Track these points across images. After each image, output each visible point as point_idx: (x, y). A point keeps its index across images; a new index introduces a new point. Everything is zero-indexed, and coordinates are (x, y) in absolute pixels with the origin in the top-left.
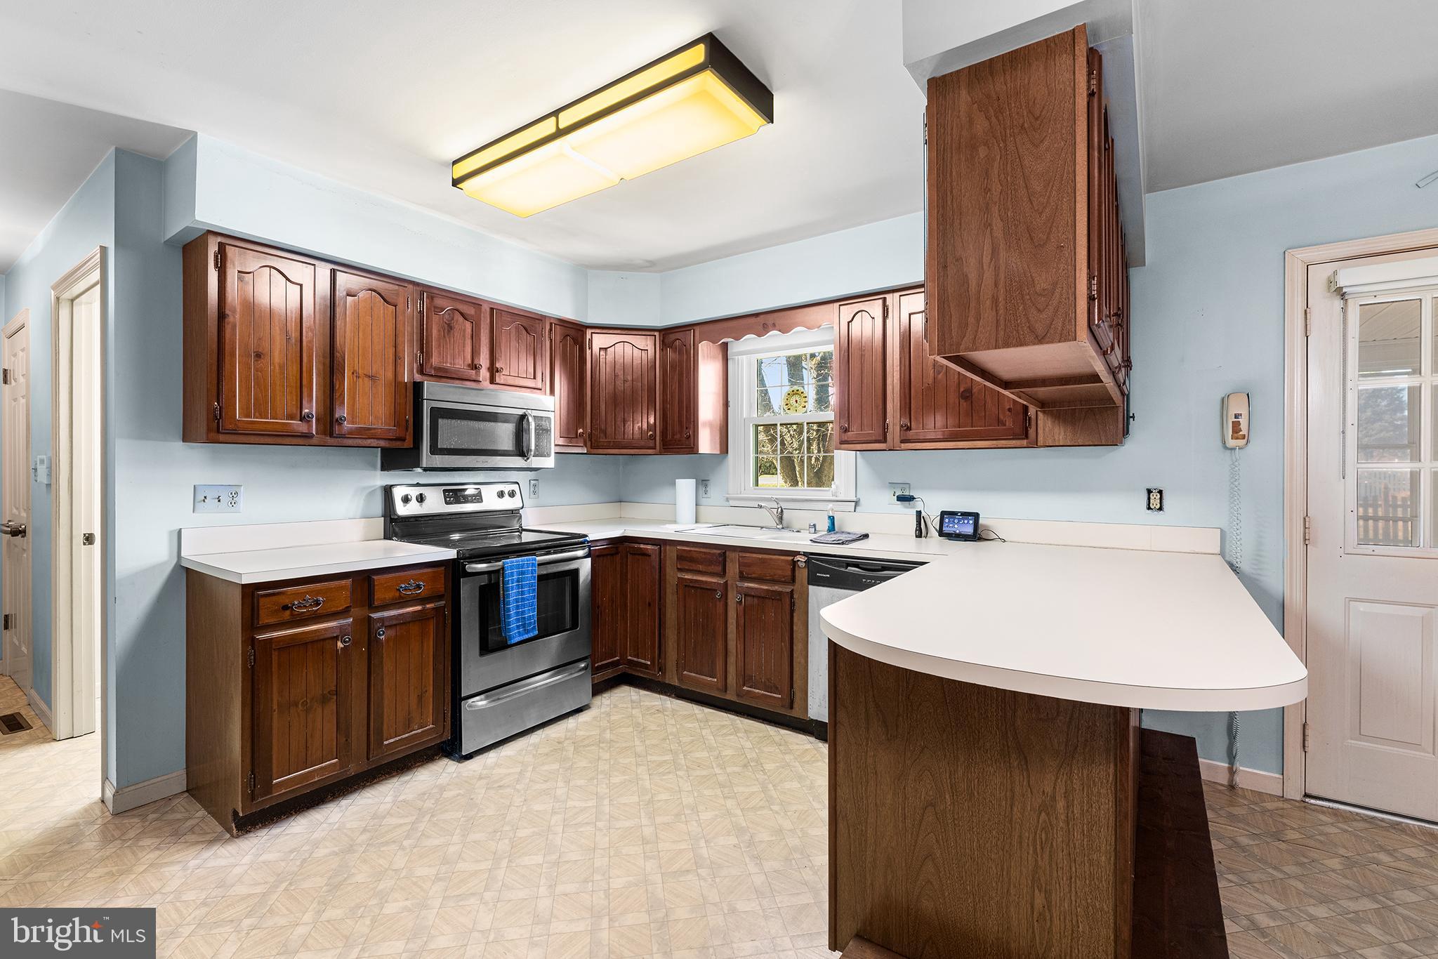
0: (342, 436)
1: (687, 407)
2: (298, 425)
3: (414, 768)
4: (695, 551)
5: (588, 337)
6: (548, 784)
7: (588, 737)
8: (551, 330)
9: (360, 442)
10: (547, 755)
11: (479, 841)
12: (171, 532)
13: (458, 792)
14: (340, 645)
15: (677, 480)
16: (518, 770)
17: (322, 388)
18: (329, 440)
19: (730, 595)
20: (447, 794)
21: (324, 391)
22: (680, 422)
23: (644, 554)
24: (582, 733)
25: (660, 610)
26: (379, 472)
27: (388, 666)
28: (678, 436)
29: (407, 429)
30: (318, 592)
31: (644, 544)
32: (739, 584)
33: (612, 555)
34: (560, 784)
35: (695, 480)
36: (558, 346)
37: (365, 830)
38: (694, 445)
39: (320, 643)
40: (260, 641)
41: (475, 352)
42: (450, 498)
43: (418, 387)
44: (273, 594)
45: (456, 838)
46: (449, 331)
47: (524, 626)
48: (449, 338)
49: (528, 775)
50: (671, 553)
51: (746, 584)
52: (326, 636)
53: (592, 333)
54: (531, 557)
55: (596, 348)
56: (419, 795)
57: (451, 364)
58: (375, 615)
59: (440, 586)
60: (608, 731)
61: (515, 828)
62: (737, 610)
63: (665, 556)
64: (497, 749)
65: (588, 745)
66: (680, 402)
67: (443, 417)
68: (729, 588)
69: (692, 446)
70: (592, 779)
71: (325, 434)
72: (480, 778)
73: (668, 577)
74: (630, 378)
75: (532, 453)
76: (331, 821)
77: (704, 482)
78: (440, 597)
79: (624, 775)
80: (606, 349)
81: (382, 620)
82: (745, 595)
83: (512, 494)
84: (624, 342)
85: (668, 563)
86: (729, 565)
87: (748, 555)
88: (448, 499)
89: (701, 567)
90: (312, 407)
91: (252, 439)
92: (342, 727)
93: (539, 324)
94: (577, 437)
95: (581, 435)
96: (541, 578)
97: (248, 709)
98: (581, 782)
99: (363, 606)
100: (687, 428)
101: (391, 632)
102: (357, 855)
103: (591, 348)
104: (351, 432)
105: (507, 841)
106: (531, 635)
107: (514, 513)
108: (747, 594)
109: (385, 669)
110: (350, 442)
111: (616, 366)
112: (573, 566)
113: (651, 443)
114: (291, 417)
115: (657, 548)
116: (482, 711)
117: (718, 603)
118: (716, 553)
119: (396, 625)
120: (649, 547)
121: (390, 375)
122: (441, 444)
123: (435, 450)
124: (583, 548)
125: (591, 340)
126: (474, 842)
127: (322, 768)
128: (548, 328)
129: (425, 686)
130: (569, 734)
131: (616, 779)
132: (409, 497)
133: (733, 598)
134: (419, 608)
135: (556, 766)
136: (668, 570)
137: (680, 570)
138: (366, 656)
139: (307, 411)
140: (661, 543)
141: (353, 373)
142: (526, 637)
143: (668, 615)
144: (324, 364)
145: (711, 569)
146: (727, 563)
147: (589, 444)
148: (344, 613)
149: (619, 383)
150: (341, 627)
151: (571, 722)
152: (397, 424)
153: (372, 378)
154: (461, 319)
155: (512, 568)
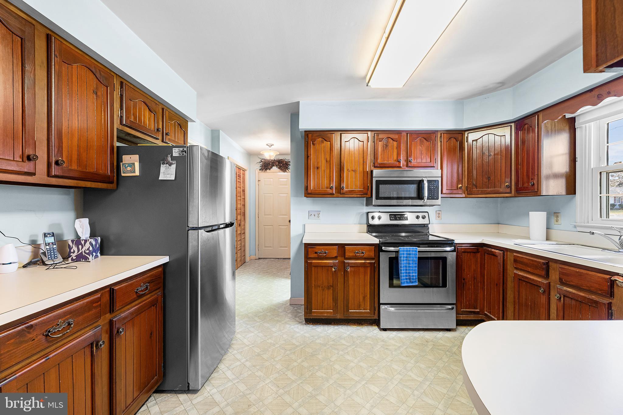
0: (343, 194)
1: (532, 166)
2: (329, 190)
3: (364, 325)
4: (525, 258)
5: (466, 135)
6: (407, 358)
7: (443, 345)
8: (441, 137)
9: (350, 196)
10: (417, 344)
11: (362, 367)
12: (303, 225)
13: (370, 342)
14: (333, 270)
15: (530, 212)
16: (399, 345)
17: (337, 177)
18: (339, 195)
19: (552, 293)
20: (367, 341)
21: (338, 178)
22: (528, 176)
23: (494, 255)
24: (441, 342)
25: (503, 290)
26: (365, 207)
27: (351, 282)
28: (526, 185)
29: (368, 190)
30: (326, 249)
31: (495, 249)
32: (559, 286)
33: (474, 252)
34: (412, 361)
35: (545, 213)
36: (445, 144)
37: (333, 341)
38: (538, 189)
39: (328, 267)
40: (309, 262)
41: (399, 154)
42: (392, 218)
43: (372, 172)
44: (312, 248)
45: (356, 361)
46: (386, 148)
47: (410, 279)
48: (386, 150)
49: (402, 349)
50: (510, 258)
51: (565, 288)
52: (328, 265)
53: (468, 133)
54: (414, 247)
55: (470, 140)
56: (358, 336)
57: (387, 161)
58: (346, 261)
59: (372, 254)
60: (456, 347)
61: (379, 370)
62: (557, 305)
63: (507, 258)
64: (398, 332)
65: (440, 350)
66: (528, 163)
67: (381, 184)
68: (552, 288)
69: (536, 190)
70: (430, 367)
71: (338, 193)
72: (383, 341)
73: (508, 271)
74: (492, 154)
75: (426, 198)
76: (328, 332)
77: (556, 214)
78: (373, 259)
79: (448, 375)
80: (476, 140)
81: (349, 263)
82: (564, 296)
83: (424, 217)
84: (488, 134)
85: (509, 262)
86: (551, 272)
87: (567, 267)
88: (391, 218)
89: (529, 269)
90: (334, 185)
91: (316, 196)
92: (335, 300)
93: (433, 135)
94: (458, 189)
95: (461, 188)
96: (419, 258)
97: (306, 284)
98: (423, 366)
99: (342, 257)
100: (532, 179)
101: (353, 269)
102: (325, 348)
103: (467, 141)
104: (347, 192)
105: (371, 374)
106: (414, 284)
107: (425, 226)
108: (566, 296)
109: (350, 282)
110: (347, 196)
111: (484, 149)
112: (444, 255)
113: (508, 190)
114: (327, 188)
115: (501, 252)
116: (390, 312)
117: (542, 296)
118: (540, 262)
119: (354, 266)
120: (497, 251)
121: (361, 169)
122: (381, 195)
123: (378, 198)
124: (451, 246)
125: (467, 137)
126: (360, 366)
127: (327, 312)
128: (439, 136)
129: (366, 294)
130: (435, 339)
131: (441, 375)
132: (374, 217)
133: (554, 296)
134: (363, 261)
135: (416, 352)
136: (508, 267)
137: (516, 269)
138: (343, 275)
139: (332, 185)
140: (505, 250)
141: (347, 170)
142: (411, 284)
143: (508, 295)
144: (338, 168)
145: (537, 272)
146: (550, 270)
147: (466, 192)
148: (335, 258)
149: (486, 158)
150: (334, 263)
151: (440, 334)
152: (364, 188)
153: (354, 171)
154: (391, 141)
155: (403, 251)
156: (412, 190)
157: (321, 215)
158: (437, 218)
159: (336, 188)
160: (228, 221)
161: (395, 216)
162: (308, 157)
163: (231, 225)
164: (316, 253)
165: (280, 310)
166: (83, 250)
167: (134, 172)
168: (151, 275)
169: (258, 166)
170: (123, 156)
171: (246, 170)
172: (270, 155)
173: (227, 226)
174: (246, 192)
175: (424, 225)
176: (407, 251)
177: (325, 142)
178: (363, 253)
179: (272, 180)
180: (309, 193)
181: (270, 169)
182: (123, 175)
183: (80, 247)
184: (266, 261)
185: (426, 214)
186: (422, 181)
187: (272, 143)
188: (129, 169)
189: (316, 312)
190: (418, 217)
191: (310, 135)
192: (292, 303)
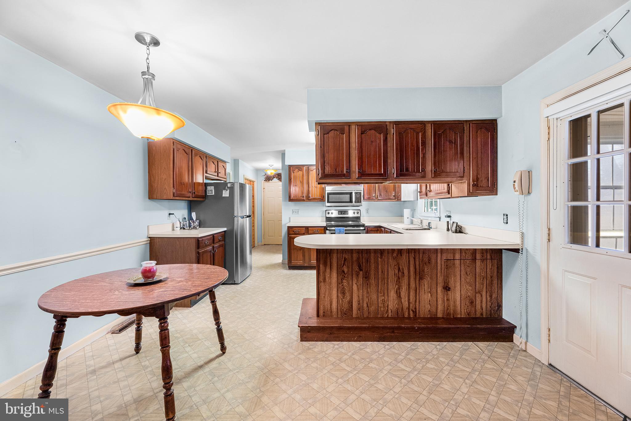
156: (347, 197)
157: (299, 212)
158: (367, 213)
159: (306, 197)
160: (248, 214)
161: (341, 212)
162: (290, 180)
163: (250, 216)
164: (293, 231)
165: (276, 266)
166: (195, 224)
167: (212, 193)
168: (222, 234)
169: (263, 178)
170: (208, 187)
171: (254, 181)
172: (270, 172)
173: (248, 217)
174: (255, 196)
175: (358, 217)
176: (339, 229)
177: (300, 171)
178: (318, 231)
179: (273, 188)
180: (291, 199)
181: (272, 180)
182: (208, 195)
183: (194, 223)
184: (269, 246)
185: (359, 211)
186: (352, 193)
187: (273, 164)
188: (210, 192)
189: (294, 263)
190: (354, 213)
191: (291, 168)
192: (283, 263)
